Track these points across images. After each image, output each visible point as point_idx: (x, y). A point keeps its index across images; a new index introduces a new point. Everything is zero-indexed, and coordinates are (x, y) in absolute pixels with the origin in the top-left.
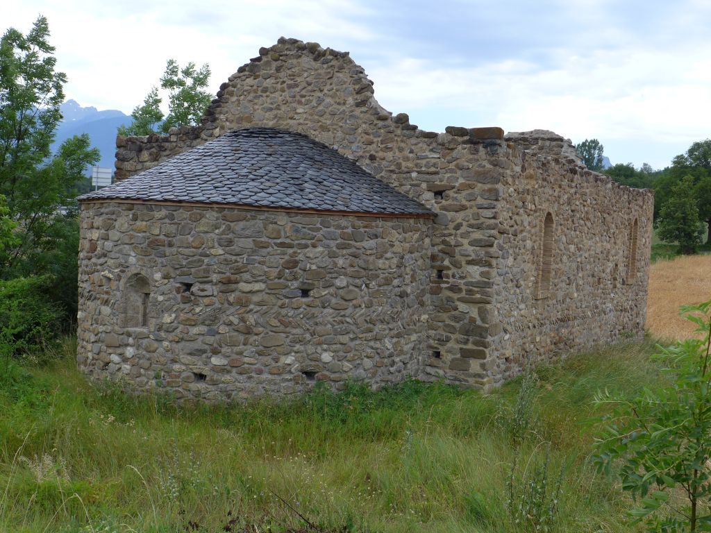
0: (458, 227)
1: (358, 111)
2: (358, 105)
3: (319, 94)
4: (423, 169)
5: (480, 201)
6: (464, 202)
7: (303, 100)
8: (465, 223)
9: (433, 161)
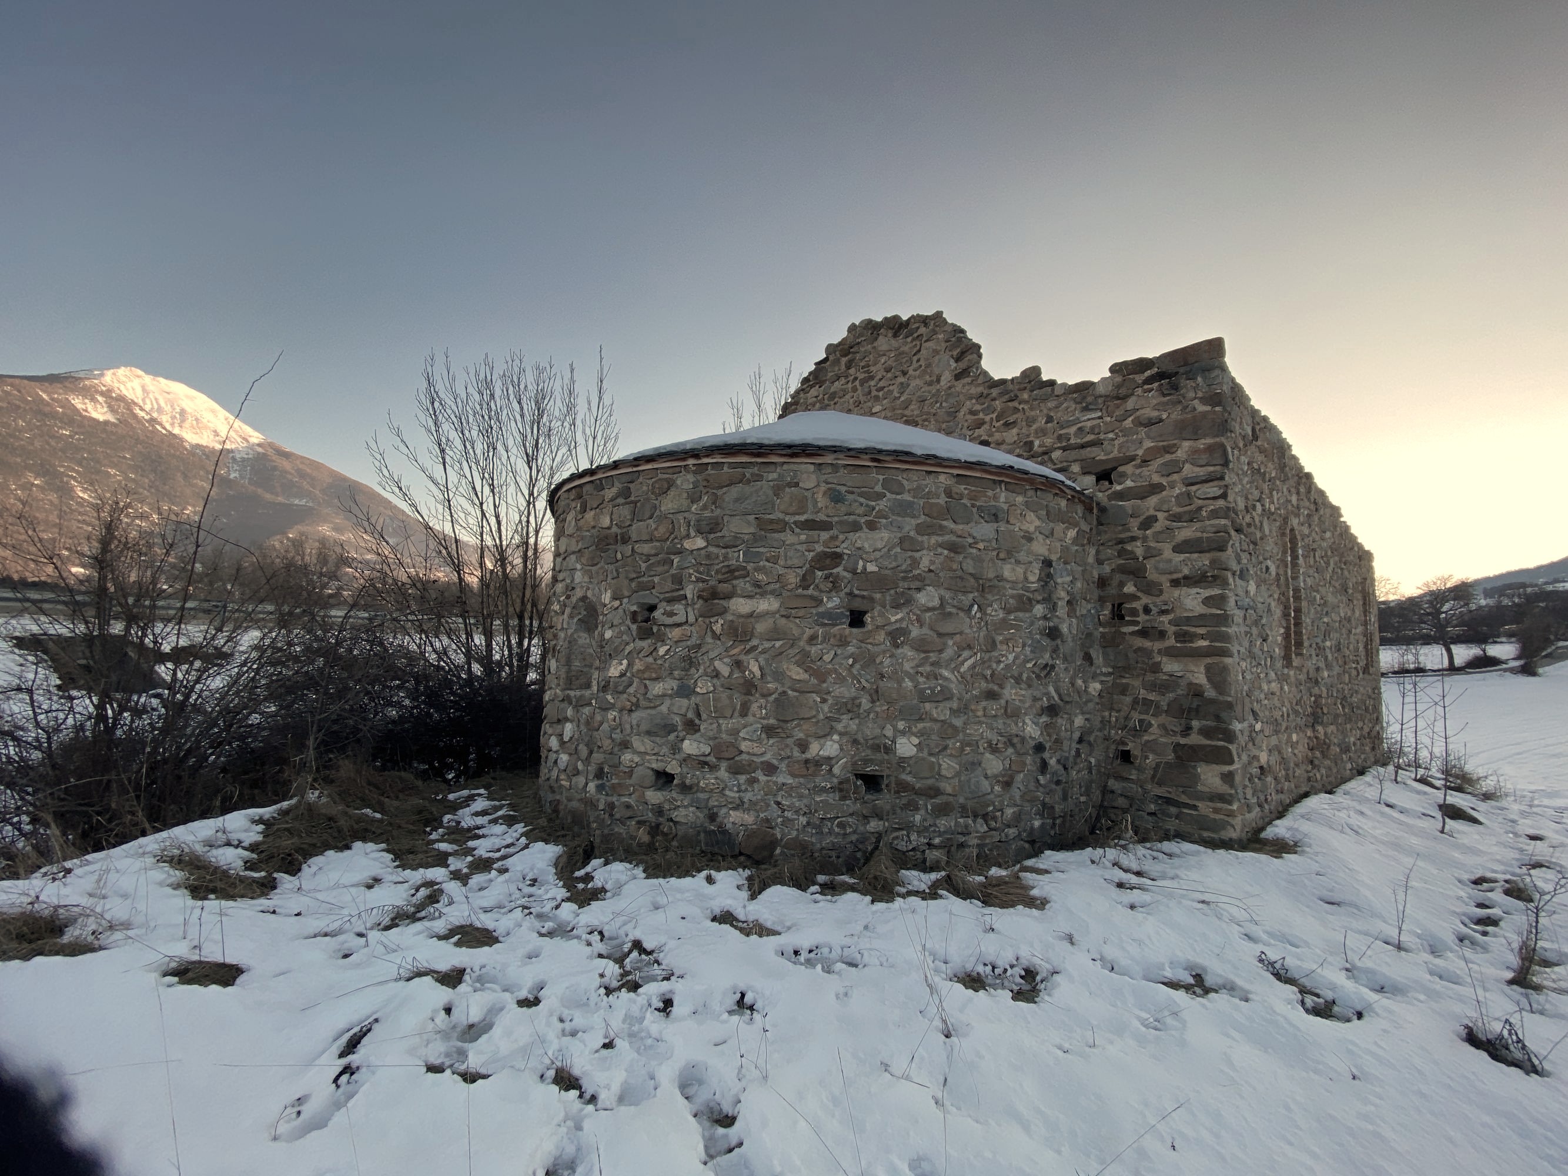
0: (1148, 523)
1: (959, 385)
2: (958, 377)
3: (901, 379)
4: (1072, 441)
5: (1188, 470)
6: (1156, 479)
7: (881, 394)
8: (1161, 516)
9: (1089, 424)
